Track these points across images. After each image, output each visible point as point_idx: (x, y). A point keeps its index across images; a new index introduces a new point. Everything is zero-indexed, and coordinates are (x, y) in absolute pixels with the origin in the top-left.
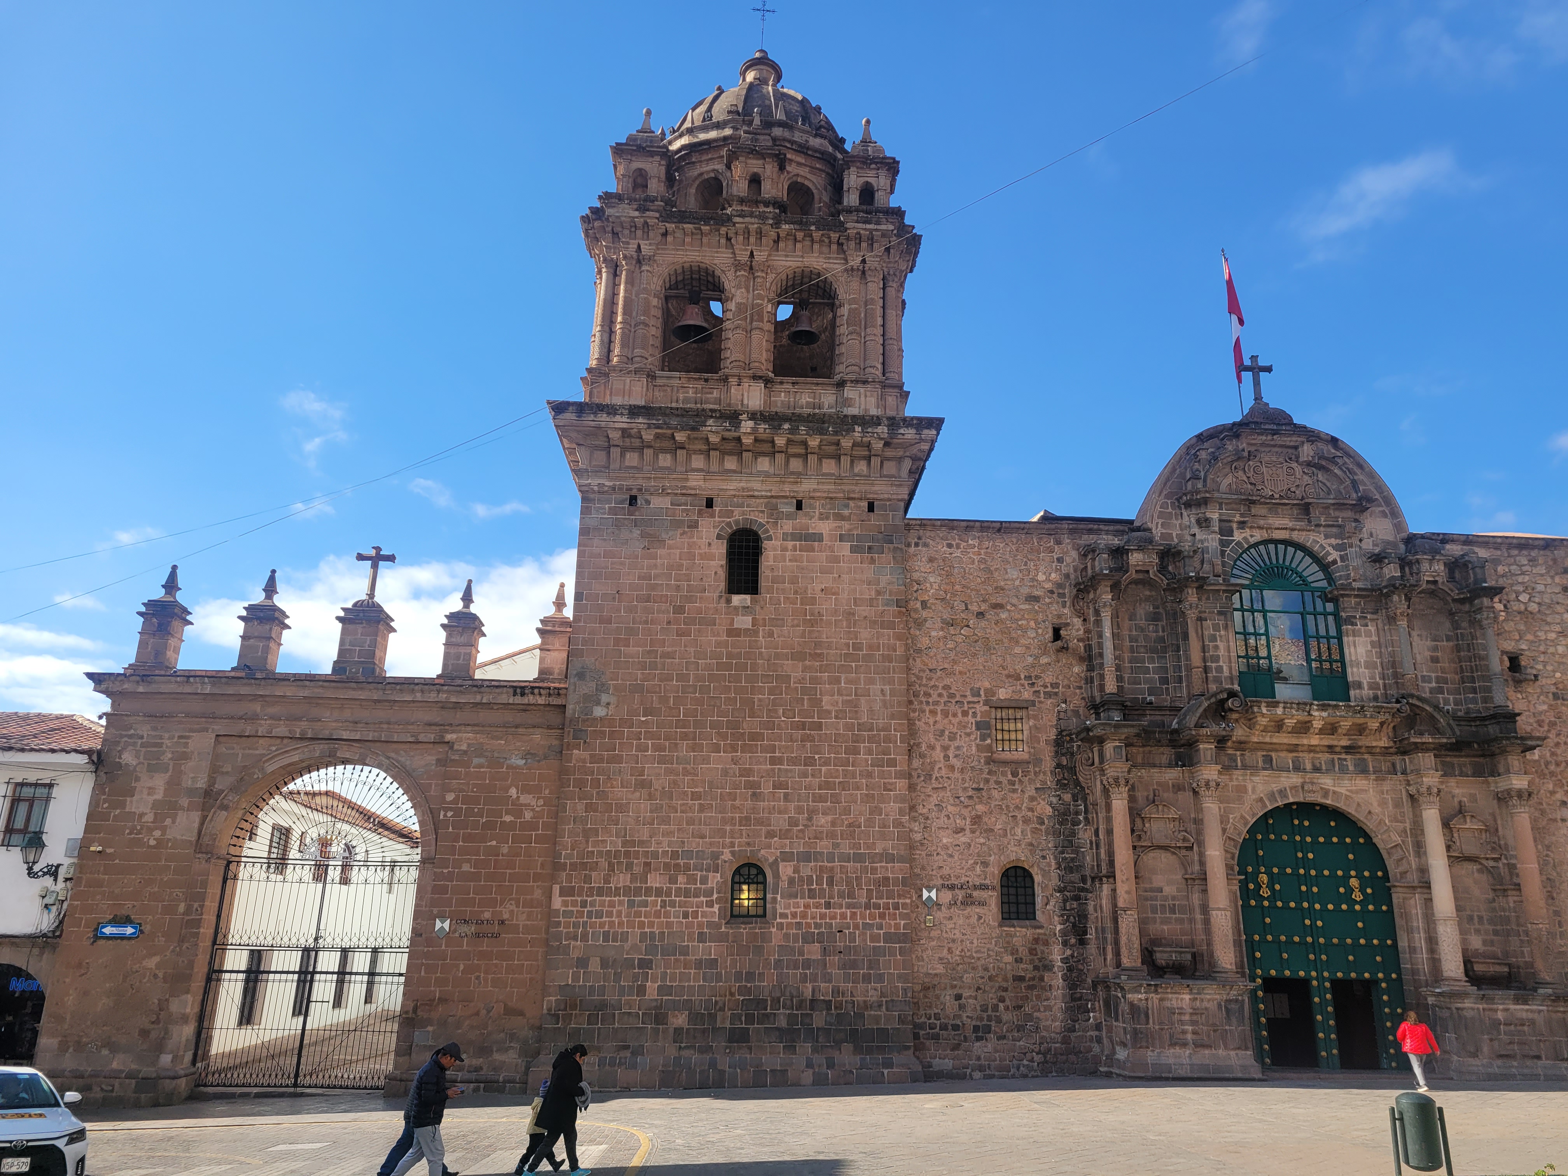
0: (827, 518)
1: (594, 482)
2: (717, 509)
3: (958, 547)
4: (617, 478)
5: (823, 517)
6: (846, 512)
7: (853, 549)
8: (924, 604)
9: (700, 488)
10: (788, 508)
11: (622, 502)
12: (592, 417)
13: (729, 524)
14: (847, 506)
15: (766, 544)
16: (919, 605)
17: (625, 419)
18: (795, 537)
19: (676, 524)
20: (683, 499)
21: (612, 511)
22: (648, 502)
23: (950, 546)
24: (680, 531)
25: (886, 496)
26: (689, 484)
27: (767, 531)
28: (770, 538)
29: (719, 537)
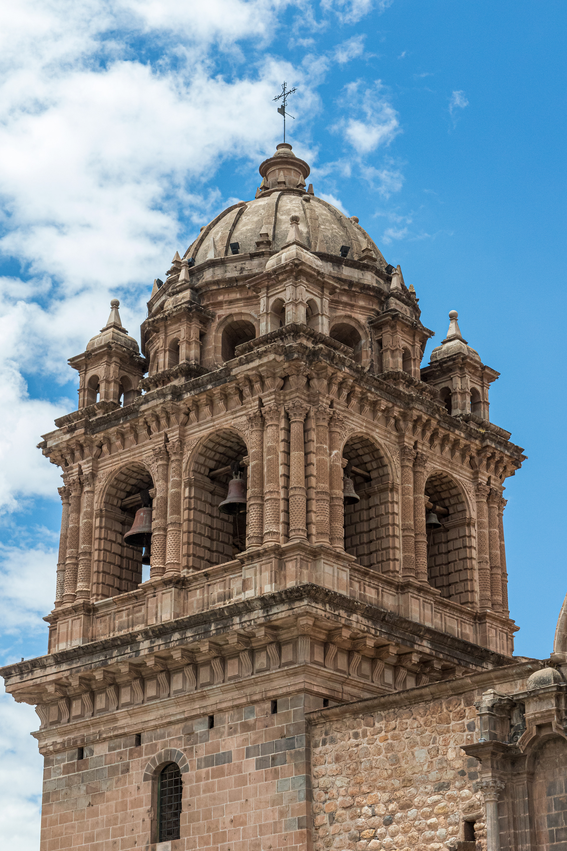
0: (235, 732)
1: (49, 741)
2: (143, 745)
3: (365, 735)
4: (65, 733)
5: (232, 731)
6: (251, 719)
7: (260, 764)
8: (332, 819)
9: (128, 726)
10: (200, 728)
11: (72, 758)
12: (30, 676)
13: (153, 761)
14: (252, 712)
15: (185, 777)
16: (326, 820)
17: (54, 669)
18: (209, 762)
19: (113, 771)
20: (117, 741)
21: (67, 769)
22: (92, 752)
23: (356, 736)
24: (115, 778)
25: (284, 690)
26: (120, 723)
27: (184, 761)
28: (186, 769)
29: (146, 778)
